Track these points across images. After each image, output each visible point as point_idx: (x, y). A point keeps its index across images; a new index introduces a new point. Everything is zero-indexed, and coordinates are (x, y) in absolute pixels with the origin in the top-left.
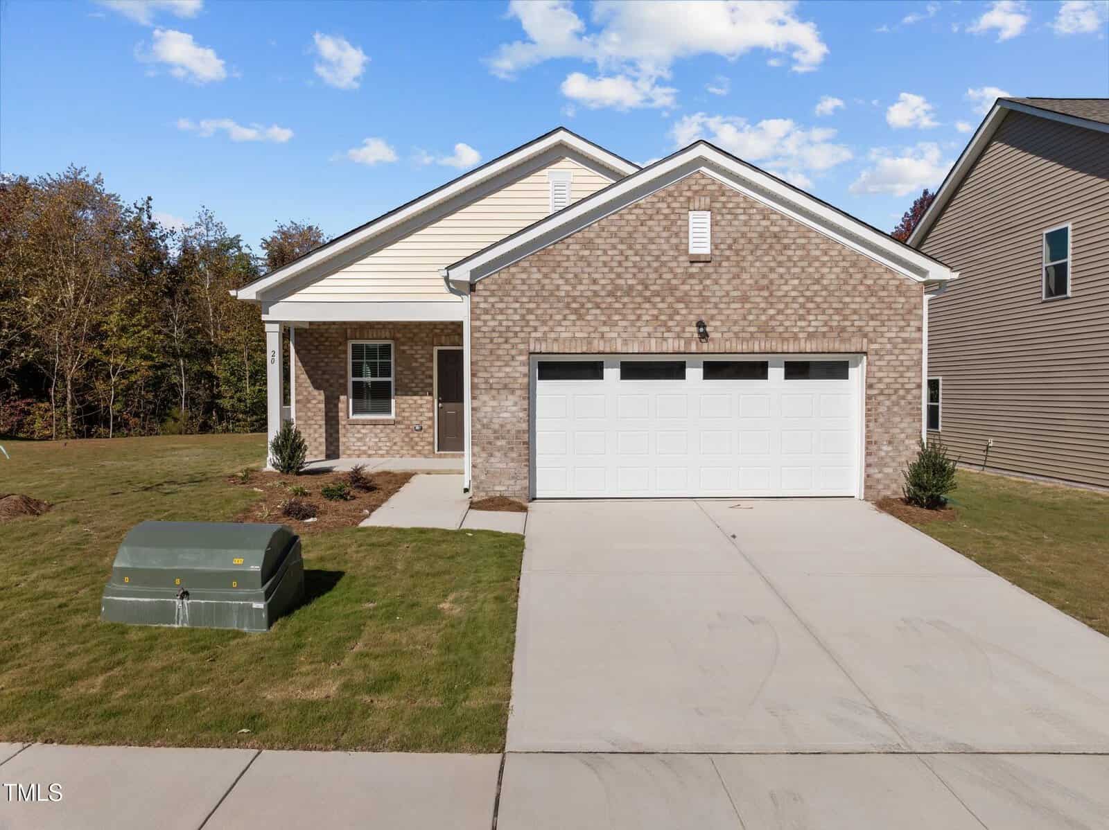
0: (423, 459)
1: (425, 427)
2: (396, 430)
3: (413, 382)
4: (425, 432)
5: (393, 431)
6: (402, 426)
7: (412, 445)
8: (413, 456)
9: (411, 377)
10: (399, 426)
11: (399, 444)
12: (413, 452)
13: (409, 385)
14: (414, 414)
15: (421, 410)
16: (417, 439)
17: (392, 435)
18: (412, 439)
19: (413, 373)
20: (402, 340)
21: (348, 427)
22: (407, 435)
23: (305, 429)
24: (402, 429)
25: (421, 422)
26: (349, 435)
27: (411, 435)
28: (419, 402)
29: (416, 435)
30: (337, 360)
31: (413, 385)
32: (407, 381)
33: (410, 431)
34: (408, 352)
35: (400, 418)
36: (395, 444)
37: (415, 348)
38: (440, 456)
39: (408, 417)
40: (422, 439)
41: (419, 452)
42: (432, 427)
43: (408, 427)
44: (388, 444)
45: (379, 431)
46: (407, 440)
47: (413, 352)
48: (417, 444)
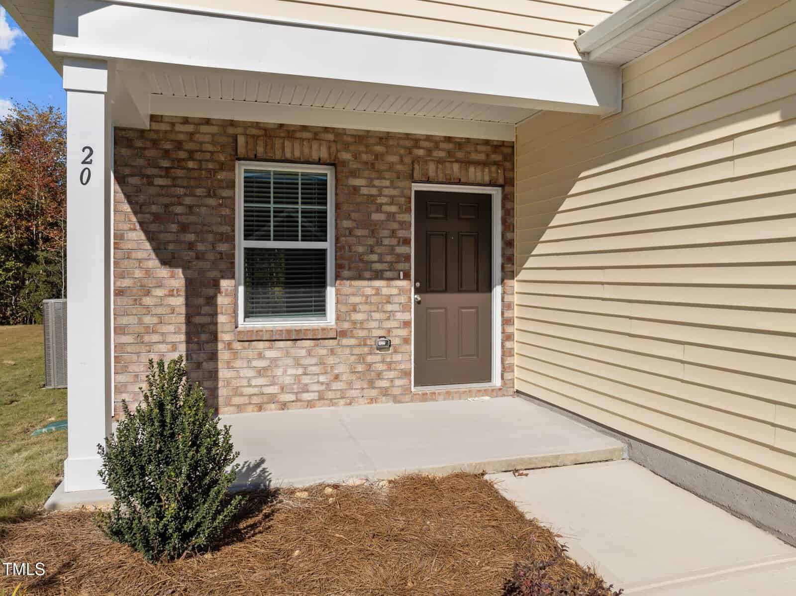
0: (391, 404)
1: (395, 341)
2: (339, 351)
3: (372, 252)
4: (395, 352)
5: (332, 352)
6: (352, 341)
7: (371, 377)
8: (372, 400)
9: (371, 241)
10: (345, 341)
11: (344, 377)
12: (374, 393)
13: (366, 258)
14: (376, 316)
15: (389, 307)
16: (380, 367)
17: (331, 360)
18: (370, 365)
19: (373, 233)
20: (354, 165)
21: (237, 346)
22: (361, 358)
23: (138, 354)
24: (351, 347)
25: (389, 331)
26: (238, 363)
27: (369, 359)
28: (385, 291)
29: (378, 358)
30: (212, 202)
31: (374, 257)
32: (361, 249)
33: (366, 350)
34: (364, 191)
35: (346, 326)
36: (337, 377)
37: (377, 182)
38: (424, 398)
39: (362, 323)
40: (390, 366)
41: (385, 392)
42: (406, 341)
43: (363, 343)
44: (322, 379)
45: (303, 352)
46: (360, 368)
47: (374, 191)
48: (379, 375)
